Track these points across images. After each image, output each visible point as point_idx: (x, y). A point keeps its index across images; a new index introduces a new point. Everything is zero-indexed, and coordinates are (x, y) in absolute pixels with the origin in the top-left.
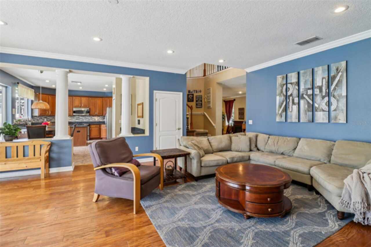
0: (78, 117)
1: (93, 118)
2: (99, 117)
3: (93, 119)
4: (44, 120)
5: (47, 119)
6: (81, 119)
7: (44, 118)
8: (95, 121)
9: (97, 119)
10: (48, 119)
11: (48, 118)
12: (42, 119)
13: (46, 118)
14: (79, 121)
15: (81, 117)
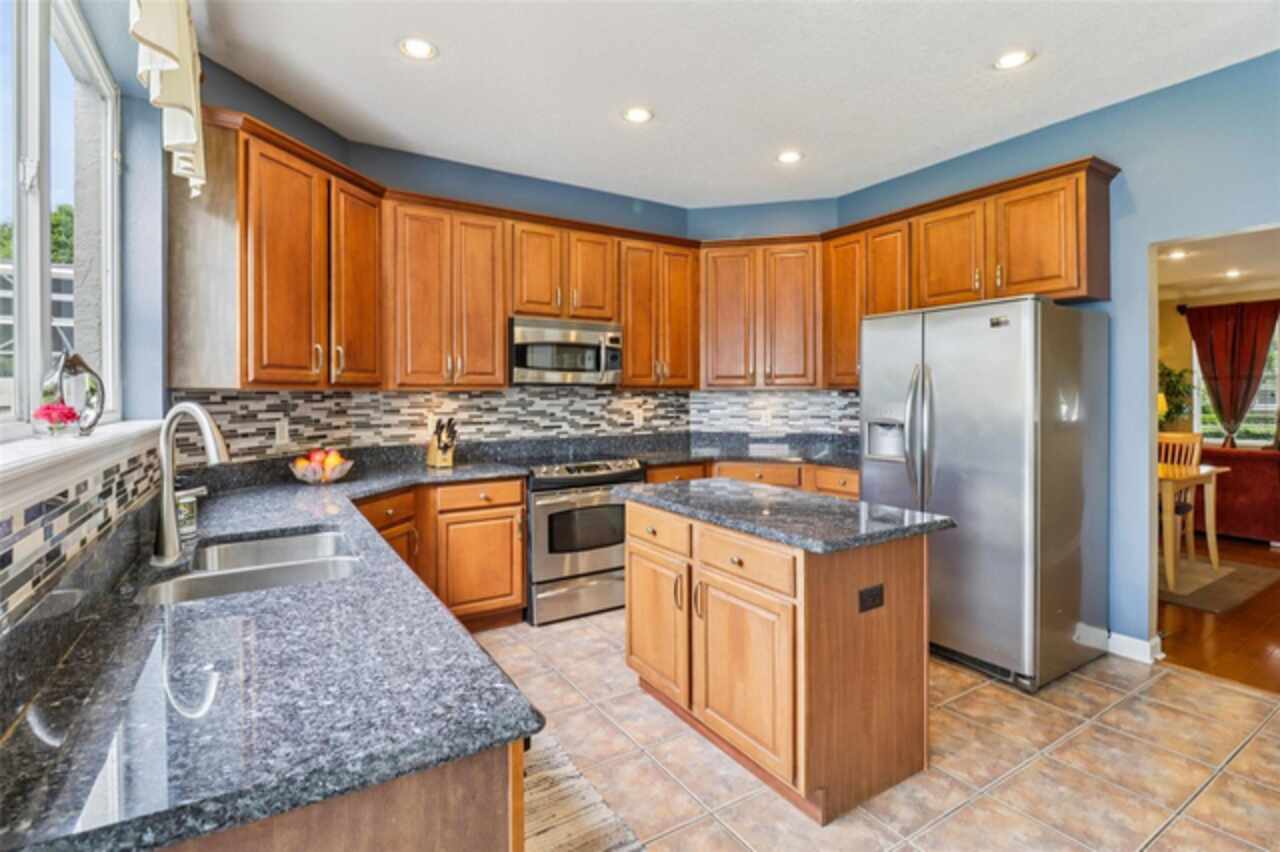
0: (523, 404)
1: (618, 412)
2: (652, 402)
3: (615, 417)
4: (272, 433)
5: (294, 421)
6: (542, 414)
7: (271, 409)
8: (628, 430)
9: (637, 413)
10: (306, 420)
11: (304, 409)
12: (251, 428)
13: (284, 408)
14: (529, 433)
15: (540, 404)
